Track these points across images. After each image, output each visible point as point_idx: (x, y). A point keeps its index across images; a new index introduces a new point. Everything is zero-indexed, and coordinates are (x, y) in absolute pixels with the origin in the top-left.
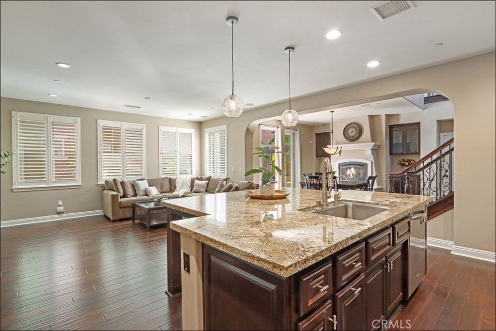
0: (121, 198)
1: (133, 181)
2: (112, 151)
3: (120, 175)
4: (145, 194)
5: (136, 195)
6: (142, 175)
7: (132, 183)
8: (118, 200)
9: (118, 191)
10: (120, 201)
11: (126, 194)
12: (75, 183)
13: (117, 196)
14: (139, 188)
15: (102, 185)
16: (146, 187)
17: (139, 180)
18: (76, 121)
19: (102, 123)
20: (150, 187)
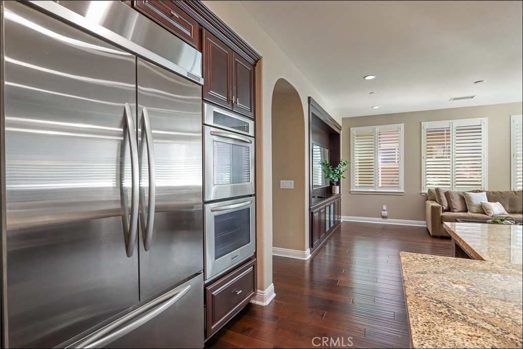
0: (444, 211)
1: (463, 193)
2: (445, 156)
3: (449, 185)
4: (480, 210)
5: (466, 211)
6: (480, 185)
7: (462, 194)
8: (439, 213)
9: (441, 202)
10: (441, 214)
11: (452, 207)
12: (398, 190)
13: (438, 208)
14: (471, 202)
15: (426, 194)
16: (483, 202)
17: (473, 192)
18: (400, 127)
19: (426, 125)
20: (489, 203)
